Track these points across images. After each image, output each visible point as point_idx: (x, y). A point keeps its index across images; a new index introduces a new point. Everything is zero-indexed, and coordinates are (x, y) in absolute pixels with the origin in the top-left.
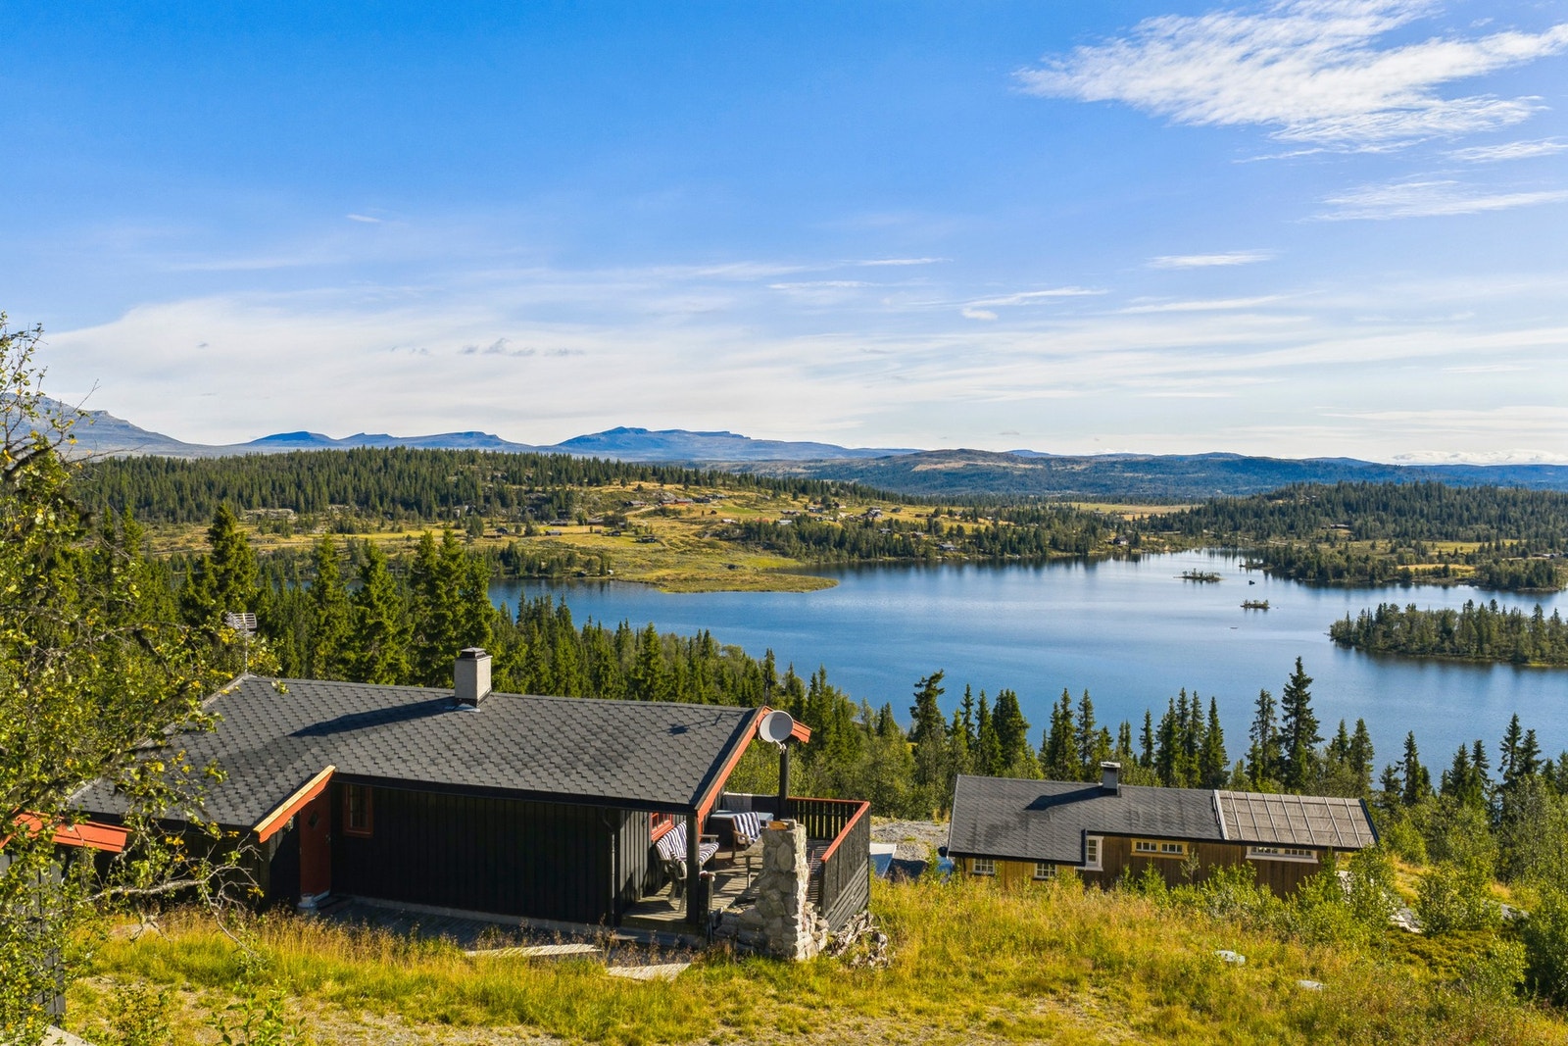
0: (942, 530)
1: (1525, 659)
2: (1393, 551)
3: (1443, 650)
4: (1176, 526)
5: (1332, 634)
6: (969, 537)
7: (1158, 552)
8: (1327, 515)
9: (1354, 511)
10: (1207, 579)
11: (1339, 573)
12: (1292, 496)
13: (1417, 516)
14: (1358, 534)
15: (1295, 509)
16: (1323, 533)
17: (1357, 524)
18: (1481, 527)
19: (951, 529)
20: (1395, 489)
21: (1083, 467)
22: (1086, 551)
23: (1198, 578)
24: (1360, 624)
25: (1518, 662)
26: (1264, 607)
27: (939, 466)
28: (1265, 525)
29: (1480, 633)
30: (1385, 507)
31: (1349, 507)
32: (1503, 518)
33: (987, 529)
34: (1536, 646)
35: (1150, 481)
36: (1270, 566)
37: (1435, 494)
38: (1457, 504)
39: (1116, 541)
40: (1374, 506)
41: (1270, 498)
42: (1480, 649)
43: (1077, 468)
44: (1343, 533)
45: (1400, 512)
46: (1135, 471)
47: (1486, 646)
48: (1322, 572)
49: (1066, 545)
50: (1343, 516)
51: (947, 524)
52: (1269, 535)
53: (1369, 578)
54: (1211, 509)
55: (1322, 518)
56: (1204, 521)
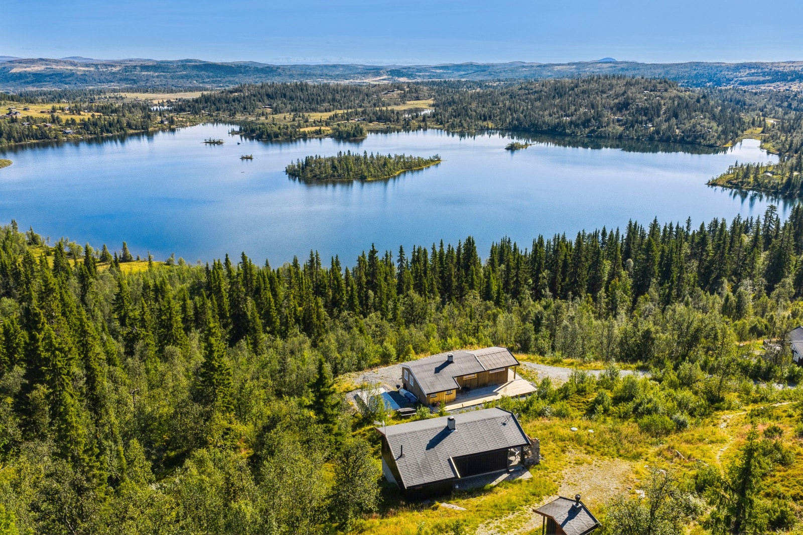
0: (62, 121)
1: (365, 177)
2: (294, 120)
3: (334, 176)
4: (187, 109)
5: (287, 171)
6: (79, 124)
7: (183, 126)
8: (260, 101)
9: (272, 98)
10: (217, 143)
11: (276, 136)
12: (241, 91)
13: (299, 100)
14: (276, 111)
15: (244, 98)
16: (260, 111)
17: (275, 105)
18: (326, 105)
19: (67, 120)
20: (288, 87)
21: (118, 69)
22: (147, 129)
23: (212, 143)
24: (298, 166)
25: (363, 179)
26: (251, 158)
27: (28, 69)
28: (232, 108)
29: (347, 167)
30: (285, 96)
31: (268, 96)
32: (334, 100)
33: (89, 119)
34: (369, 171)
35: (157, 77)
36: (243, 133)
37: (305, 88)
38: (314, 92)
39: (162, 122)
40: (280, 96)
41: (231, 92)
42: (348, 174)
43: (115, 70)
44: (269, 110)
45: (291, 98)
46: (148, 71)
47: (351, 173)
48: (269, 136)
49: (136, 126)
50: (267, 102)
51: (64, 118)
52: (235, 113)
53: (290, 137)
54: (203, 100)
55: (258, 103)
56: (201, 106)
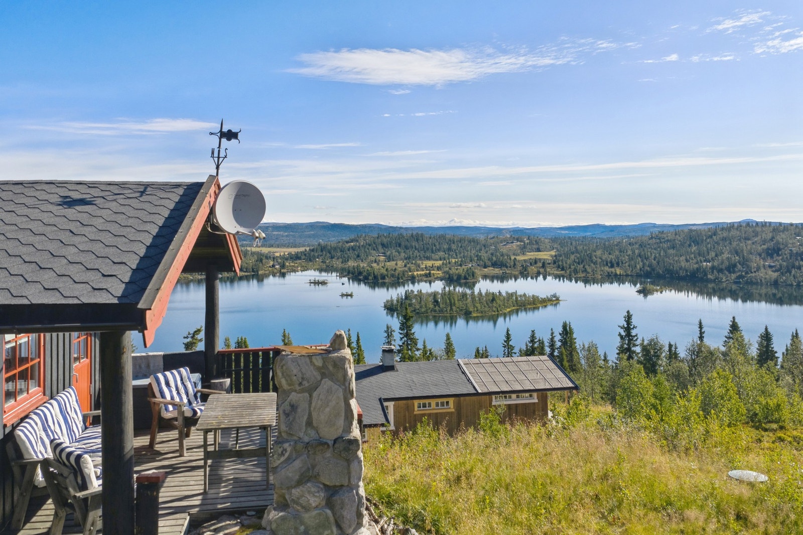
1: (470, 313)
2: (405, 266)
3: (435, 311)
4: (303, 257)
5: (385, 306)
7: (295, 271)
8: (374, 250)
9: (387, 247)
10: (321, 283)
11: (383, 277)
12: (357, 241)
13: (414, 249)
14: (389, 259)
15: (359, 247)
16: (373, 259)
17: (388, 253)
18: (441, 254)
20: (403, 237)
22: (257, 271)
23: (317, 283)
24: (398, 301)
25: (467, 316)
26: (351, 295)
28: (346, 256)
29: (450, 302)
30: (400, 245)
31: (383, 245)
32: (450, 249)
34: (474, 306)
35: (287, 236)
36: (351, 275)
37: (421, 239)
38: (430, 243)
39: (273, 266)
40: (394, 245)
41: (347, 242)
42: (451, 309)
44: (382, 258)
45: (406, 248)
46: (278, 231)
47: (454, 308)
48: (375, 277)
49: (246, 269)
50: (381, 250)
52: (348, 261)
53: (397, 281)
54: (319, 248)
55: (372, 251)
56: (316, 254)
